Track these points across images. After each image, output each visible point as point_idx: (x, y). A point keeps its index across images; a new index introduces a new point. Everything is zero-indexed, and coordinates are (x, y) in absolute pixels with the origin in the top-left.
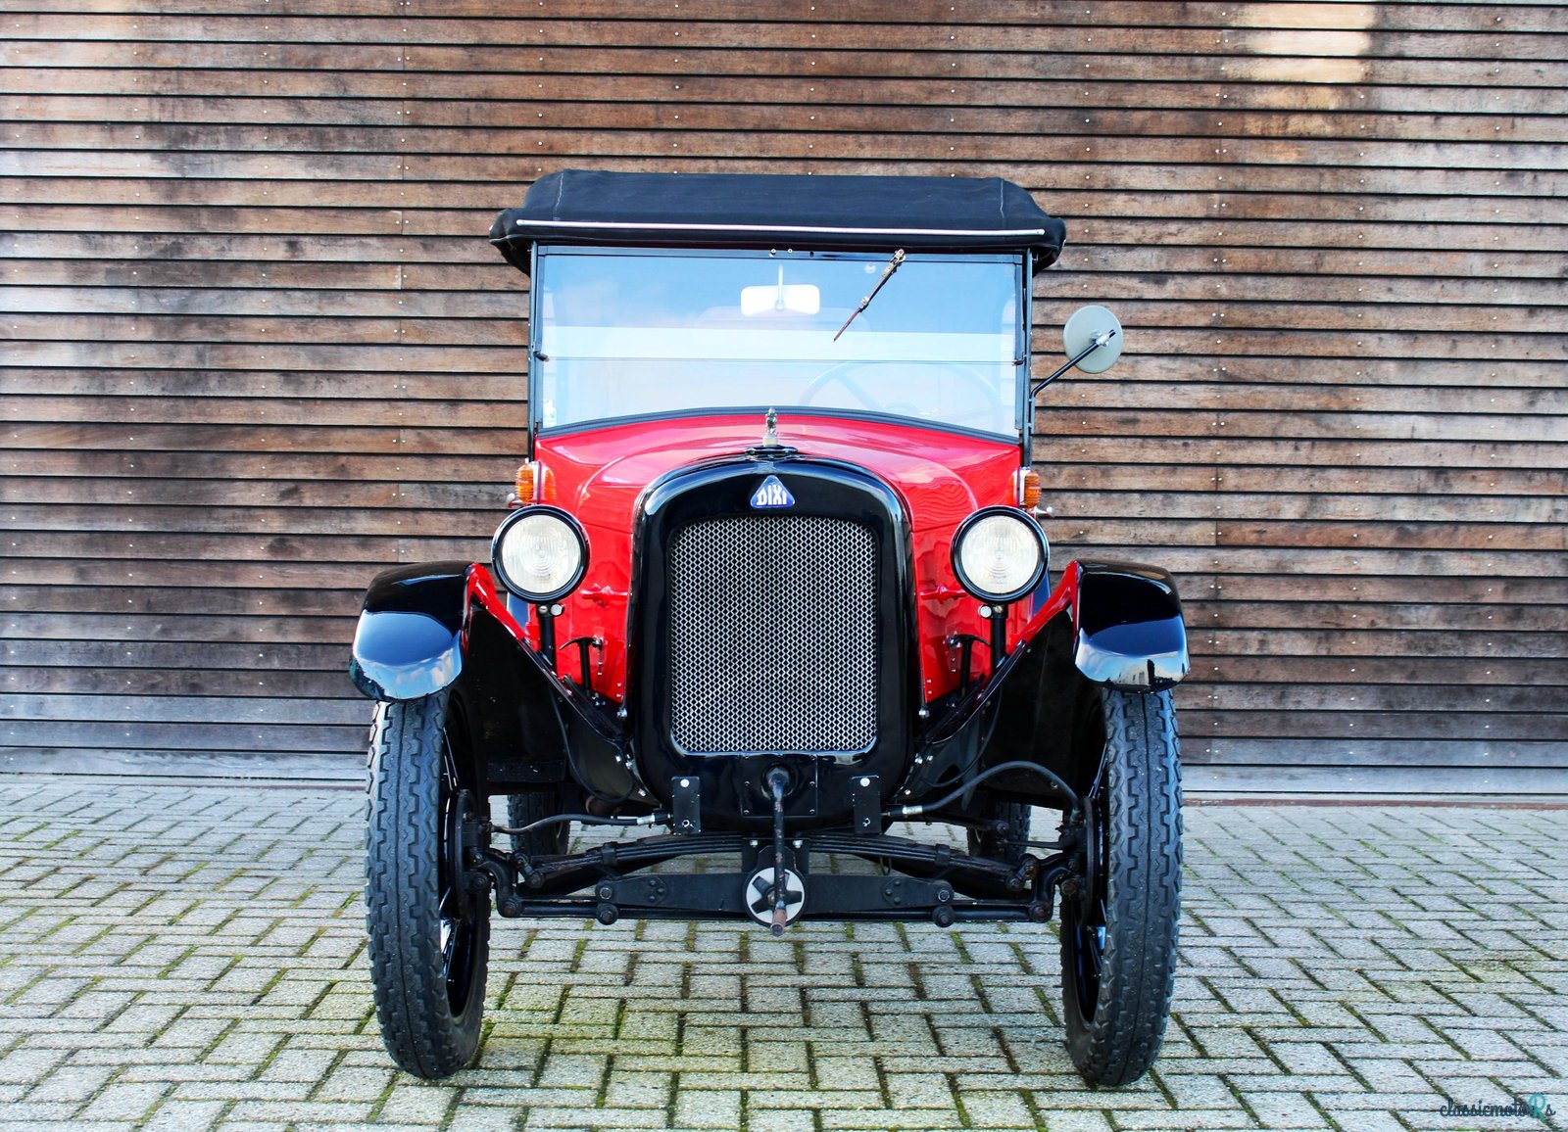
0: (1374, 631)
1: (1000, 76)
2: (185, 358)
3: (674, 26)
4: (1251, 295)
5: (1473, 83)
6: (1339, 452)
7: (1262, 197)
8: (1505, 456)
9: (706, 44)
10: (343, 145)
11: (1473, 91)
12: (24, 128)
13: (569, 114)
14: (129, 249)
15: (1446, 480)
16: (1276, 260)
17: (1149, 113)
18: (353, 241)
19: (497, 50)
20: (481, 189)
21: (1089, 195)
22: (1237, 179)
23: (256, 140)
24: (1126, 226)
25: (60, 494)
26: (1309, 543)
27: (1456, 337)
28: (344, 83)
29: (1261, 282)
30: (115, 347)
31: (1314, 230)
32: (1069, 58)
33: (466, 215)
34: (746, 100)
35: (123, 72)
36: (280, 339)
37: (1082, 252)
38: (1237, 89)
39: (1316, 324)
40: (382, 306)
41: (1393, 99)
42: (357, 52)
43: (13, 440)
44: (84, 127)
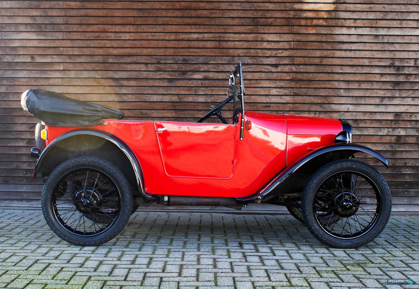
1: (231, 9)
2: (3, 90)
4: (302, 71)
5: (365, 10)
6: (327, 115)
7: (305, 43)
8: (374, 116)
10: (46, 29)
11: (365, 13)
13: (110, 20)
15: (358, 123)
16: (309, 61)
17: (273, 19)
18: (49, 56)
19: (89, 2)
20: (85, 41)
21: (256, 42)
22: (298, 38)
23: (22, 28)
24: (267, 51)
27: (360, 83)
28: (46, 12)
29: (305, 67)
31: (320, 52)
32: (250, 4)
33: (81, 49)
34: (159, 16)
36: (29, 84)
37: (254, 59)
38: (298, 12)
39: (321, 79)
40: (57, 75)
41: (343, 15)
42: (50, 3)
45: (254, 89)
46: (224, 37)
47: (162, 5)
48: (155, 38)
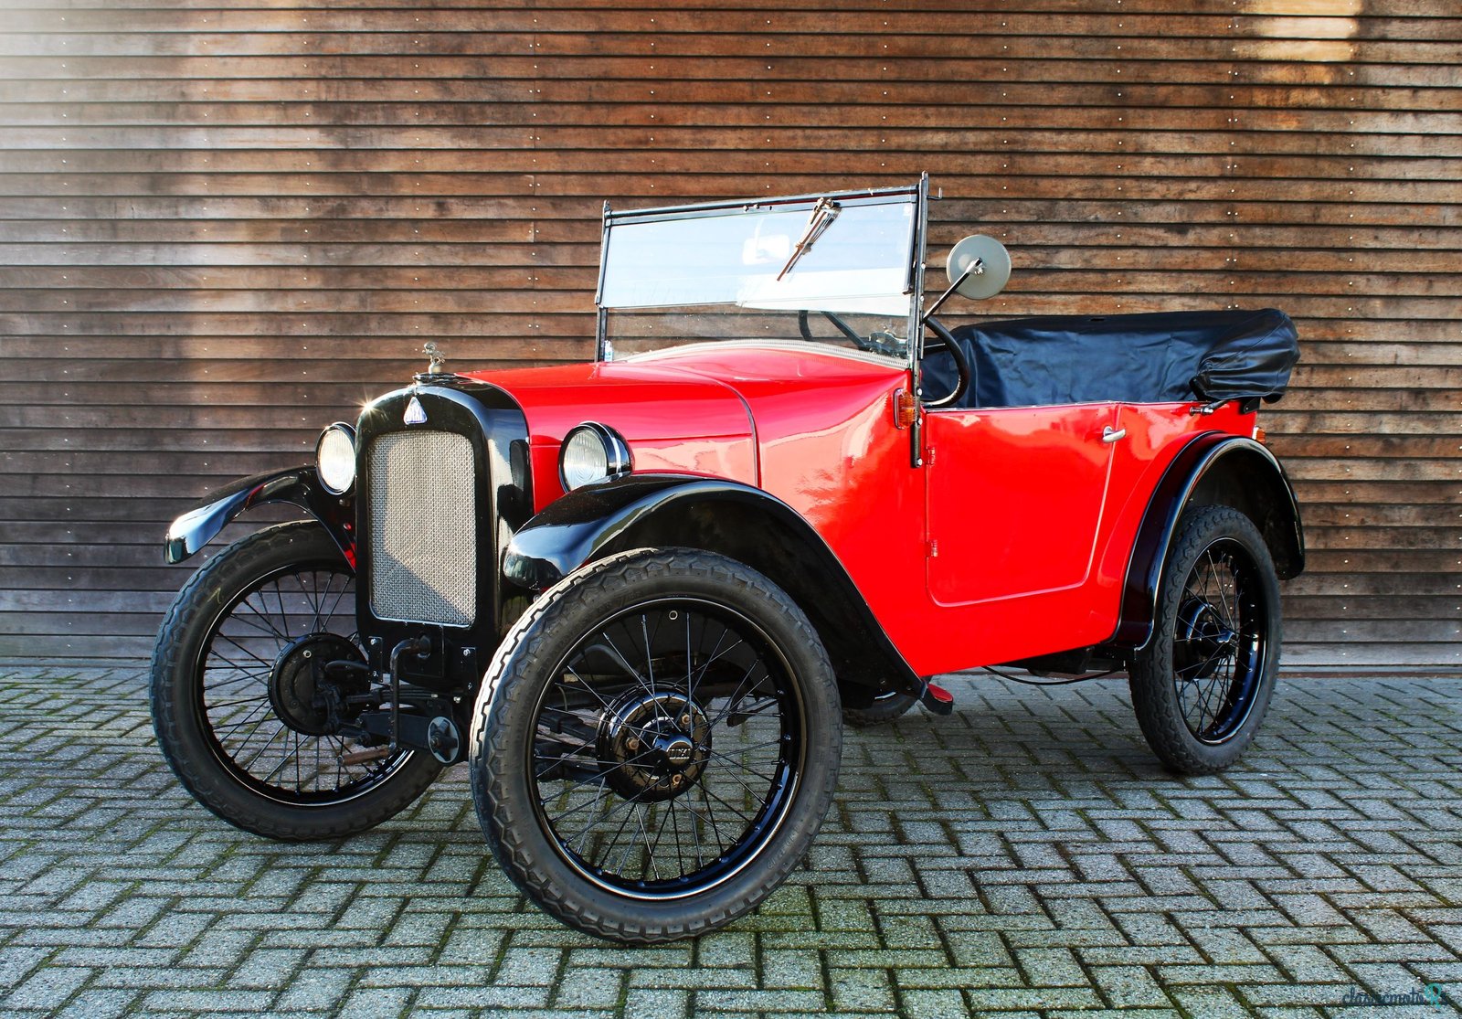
0: (1363, 528)
1: (1045, 56)
2: (350, 304)
3: (766, 15)
4: (1260, 243)
5: (1445, 61)
6: (1334, 376)
7: (1268, 159)
9: (794, 31)
10: (483, 119)
11: (1445, 69)
12: (211, 108)
13: (678, 90)
14: (301, 211)
15: (1424, 399)
16: (1280, 213)
17: (1172, 88)
18: (493, 202)
19: (615, 36)
20: (602, 156)
21: (1122, 158)
22: (1248, 144)
23: (409, 116)
24: (1153, 185)
25: (244, 422)
26: (1309, 454)
27: (1432, 278)
28: (484, 66)
29: (1267, 232)
30: (290, 294)
31: (1312, 187)
32: (1103, 42)
33: (590, 179)
34: (829, 78)
35: (295, 60)
36: (431, 286)
37: (1116, 207)
38: (1245, 67)
39: (1314, 267)
40: (516, 257)
41: (1378, 75)
42: (494, 39)
43: (204, 375)
44: (262, 107)
45: (1116, 300)
46: (1025, 143)
47: (836, 44)
48: (816, 145)
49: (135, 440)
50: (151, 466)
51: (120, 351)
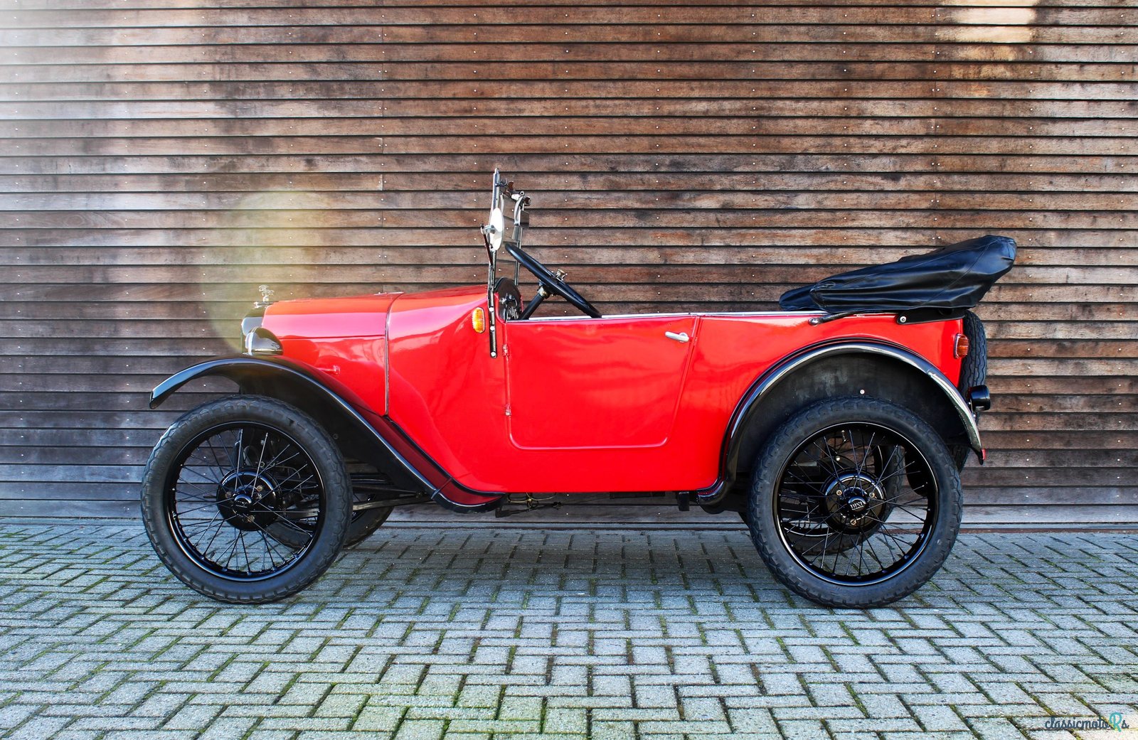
0: (1042, 414)
1: (785, 40)
2: (239, 239)
3: (565, 10)
4: (957, 187)
5: (1106, 42)
6: (1018, 293)
7: (964, 121)
8: (1130, 295)
9: (587, 22)
10: (342, 94)
11: (1106, 48)
12: (130, 87)
13: (495, 70)
14: (200, 167)
15: (1090, 311)
16: (974, 163)
17: (887, 65)
18: (350, 158)
19: (446, 28)
20: (435, 122)
21: (847, 121)
22: (947, 109)
23: (285, 92)
24: (872, 142)
25: (157, 332)
26: (998, 354)
27: (1096, 215)
28: (343, 52)
29: (963, 179)
30: (192, 232)
31: (999, 142)
32: (832, 29)
33: (426, 139)
34: (614, 59)
35: (196, 48)
36: (302, 225)
37: (843, 159)
38: (946, 47)
39: (1002, 207)
40: (370, 202)
41: (1052, 53)
42: (351, 31)
43: (126, 296)
44: (170, 85)
45: (843, 233)
46: (770, 109)
47: (620, 32)
48: (604, 112)
49: (72, 347)
50: (85, 367)
51: (60, 277)
